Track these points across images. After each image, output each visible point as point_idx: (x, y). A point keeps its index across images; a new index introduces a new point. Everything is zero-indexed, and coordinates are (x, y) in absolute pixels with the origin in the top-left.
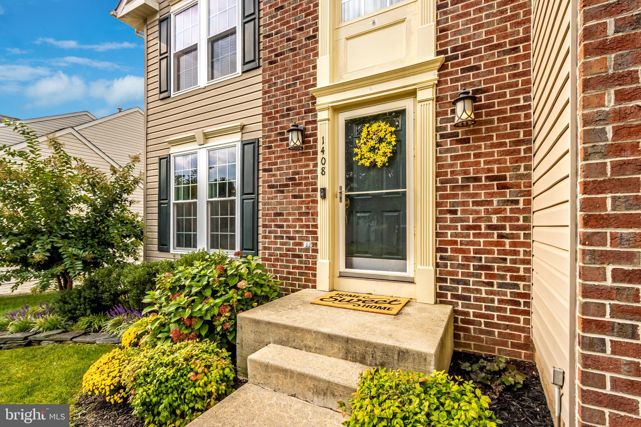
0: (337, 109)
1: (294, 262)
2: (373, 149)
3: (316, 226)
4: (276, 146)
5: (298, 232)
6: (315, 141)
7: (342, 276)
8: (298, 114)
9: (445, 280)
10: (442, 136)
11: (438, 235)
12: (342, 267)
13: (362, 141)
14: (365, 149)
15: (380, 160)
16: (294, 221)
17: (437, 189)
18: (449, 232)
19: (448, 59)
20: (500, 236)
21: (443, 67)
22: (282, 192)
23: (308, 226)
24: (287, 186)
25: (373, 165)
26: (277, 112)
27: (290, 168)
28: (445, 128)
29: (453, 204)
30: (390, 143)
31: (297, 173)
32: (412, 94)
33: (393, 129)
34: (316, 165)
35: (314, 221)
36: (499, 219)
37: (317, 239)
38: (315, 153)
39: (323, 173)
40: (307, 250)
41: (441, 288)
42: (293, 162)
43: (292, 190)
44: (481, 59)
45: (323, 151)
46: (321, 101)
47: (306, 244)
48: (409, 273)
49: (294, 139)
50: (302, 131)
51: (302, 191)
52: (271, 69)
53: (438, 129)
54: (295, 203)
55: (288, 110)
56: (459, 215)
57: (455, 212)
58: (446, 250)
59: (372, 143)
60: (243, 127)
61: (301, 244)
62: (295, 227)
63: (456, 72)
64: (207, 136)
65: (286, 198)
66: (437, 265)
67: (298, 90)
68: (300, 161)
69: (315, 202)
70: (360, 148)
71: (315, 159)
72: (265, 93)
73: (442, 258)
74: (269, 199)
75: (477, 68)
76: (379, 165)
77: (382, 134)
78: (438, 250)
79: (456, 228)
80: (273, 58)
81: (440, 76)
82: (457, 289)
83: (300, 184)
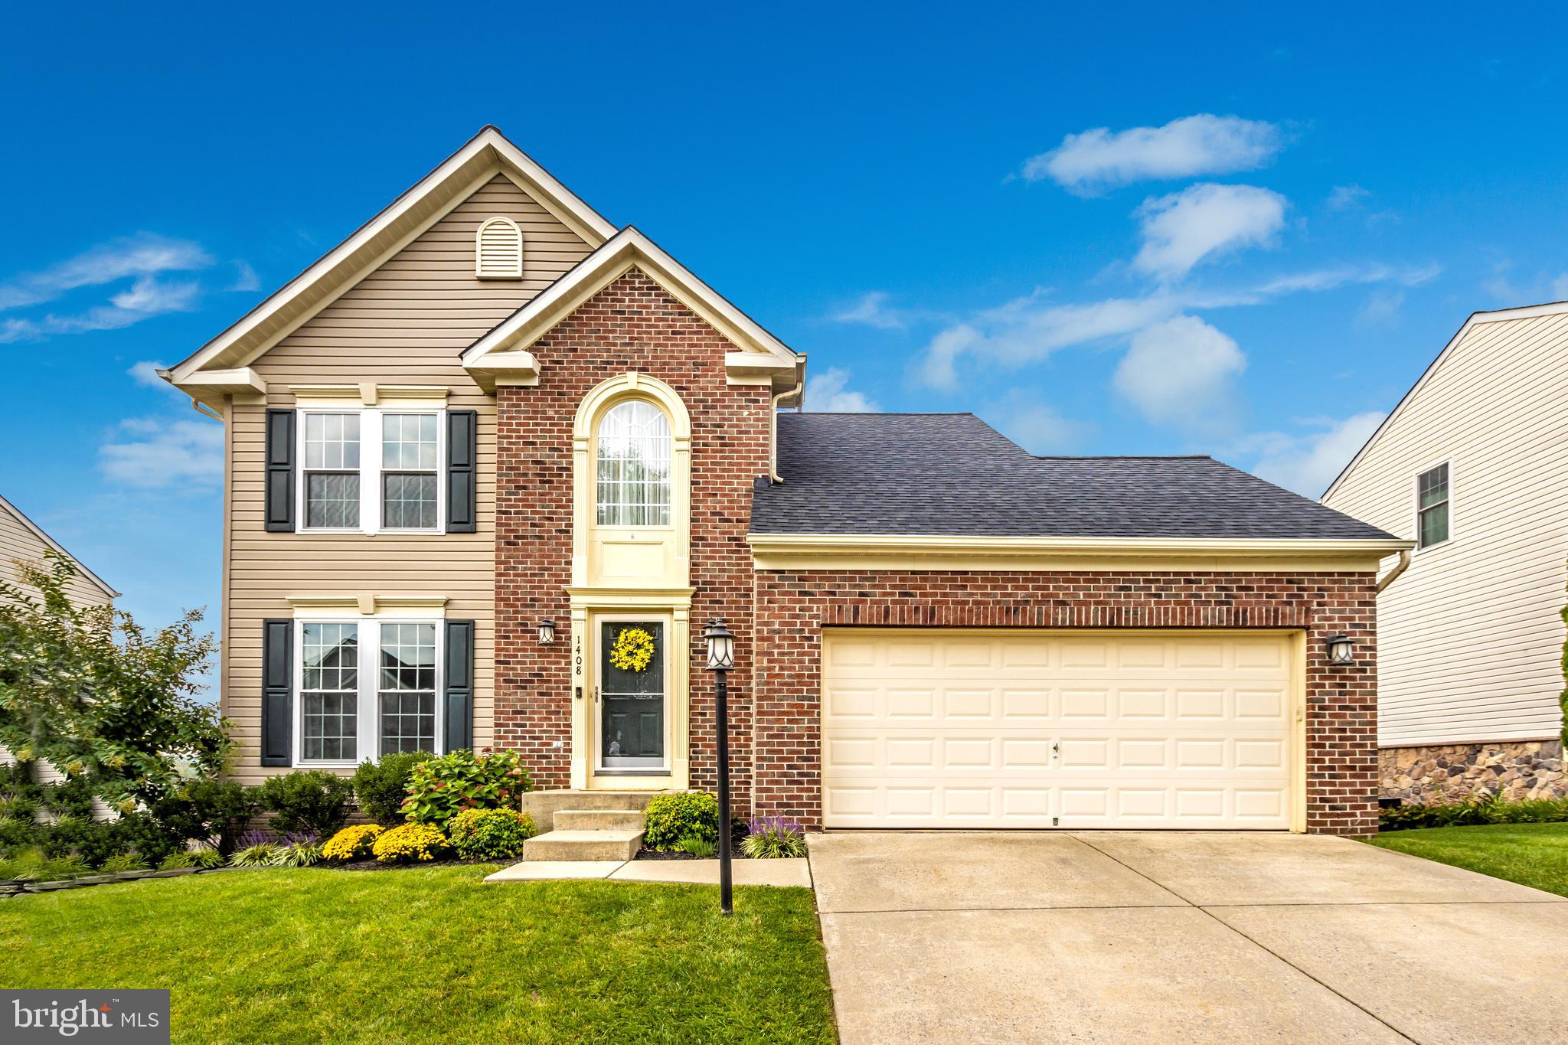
0: (593, 610)
1: (542, 763)
2: (630, 654)
3: (569, 726)
4: (514, 637)
5: (545, 731)
6: (569, 638)
7: (597, 774)
8: (546, 606)
9: (697, 770)
10: (695, 652)
11: (691, 733)
12: (599, 767)
13: (619, 645)
14: (623, 653)
15: (638, 665)
16: (540, 719)
17: (691, 695)
18: (700, 731)
19: (699, 589)
20: (738, 733)
21: (695, 595)
22: (525, 688)
23: (558, 726)
24: (532, 682)
25: (632, 669)
26: (518, 600)
27: (535, 663)
28: (697, 645)
29: (703, 708)
30: (648, 650)
31: (546, 669)
32: (670, 611)
33: (651, 638)
34: (570, 663)
35: (566, 719)
36: (736, 721)
37: (570, 738)
38: (570, 651)
39: (578, 671)
40: (557, 750)
41: (693, 777)
42: (539, 656)
43: (537, 687)
44: (724, 596)
45: (578, 650)
46: (575, 600)
47: (555, 744)
48: (666, 768)
49: (546, 636)
50: (553, 627)
51: (552, 688)
52: (509, 550)
53: (691, 645)
54: (542, 700)
55: (532, 600)
56: (708, 717)
57: (704, 714)
58: (697, 746)
59: (631, 648)
60: (447, 603)
61: (549, 744)
62: (542, 726)
63: (706, 602)
64: (378, 604)
65: (528, 694)
66: (691, 758)
67: (546, 581)
68: (549, 656)
69: (570, 701)
70: (618, 651)
71: (568, 657)
72: (499, 575)
73: (694, 752)
74: (504, 694)
75: (721, 602)
76: (637, 669)
77: (640, 641)
78: (691, 746)
79: (705, 727)
80: (512, 539)
81: (693, 601)
82: (706, 777)
83: (549, 681)
